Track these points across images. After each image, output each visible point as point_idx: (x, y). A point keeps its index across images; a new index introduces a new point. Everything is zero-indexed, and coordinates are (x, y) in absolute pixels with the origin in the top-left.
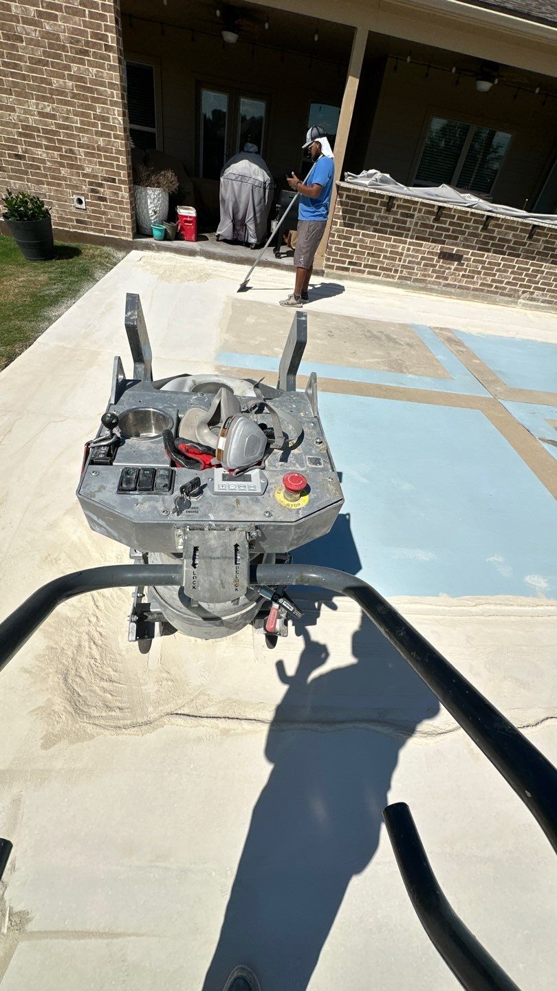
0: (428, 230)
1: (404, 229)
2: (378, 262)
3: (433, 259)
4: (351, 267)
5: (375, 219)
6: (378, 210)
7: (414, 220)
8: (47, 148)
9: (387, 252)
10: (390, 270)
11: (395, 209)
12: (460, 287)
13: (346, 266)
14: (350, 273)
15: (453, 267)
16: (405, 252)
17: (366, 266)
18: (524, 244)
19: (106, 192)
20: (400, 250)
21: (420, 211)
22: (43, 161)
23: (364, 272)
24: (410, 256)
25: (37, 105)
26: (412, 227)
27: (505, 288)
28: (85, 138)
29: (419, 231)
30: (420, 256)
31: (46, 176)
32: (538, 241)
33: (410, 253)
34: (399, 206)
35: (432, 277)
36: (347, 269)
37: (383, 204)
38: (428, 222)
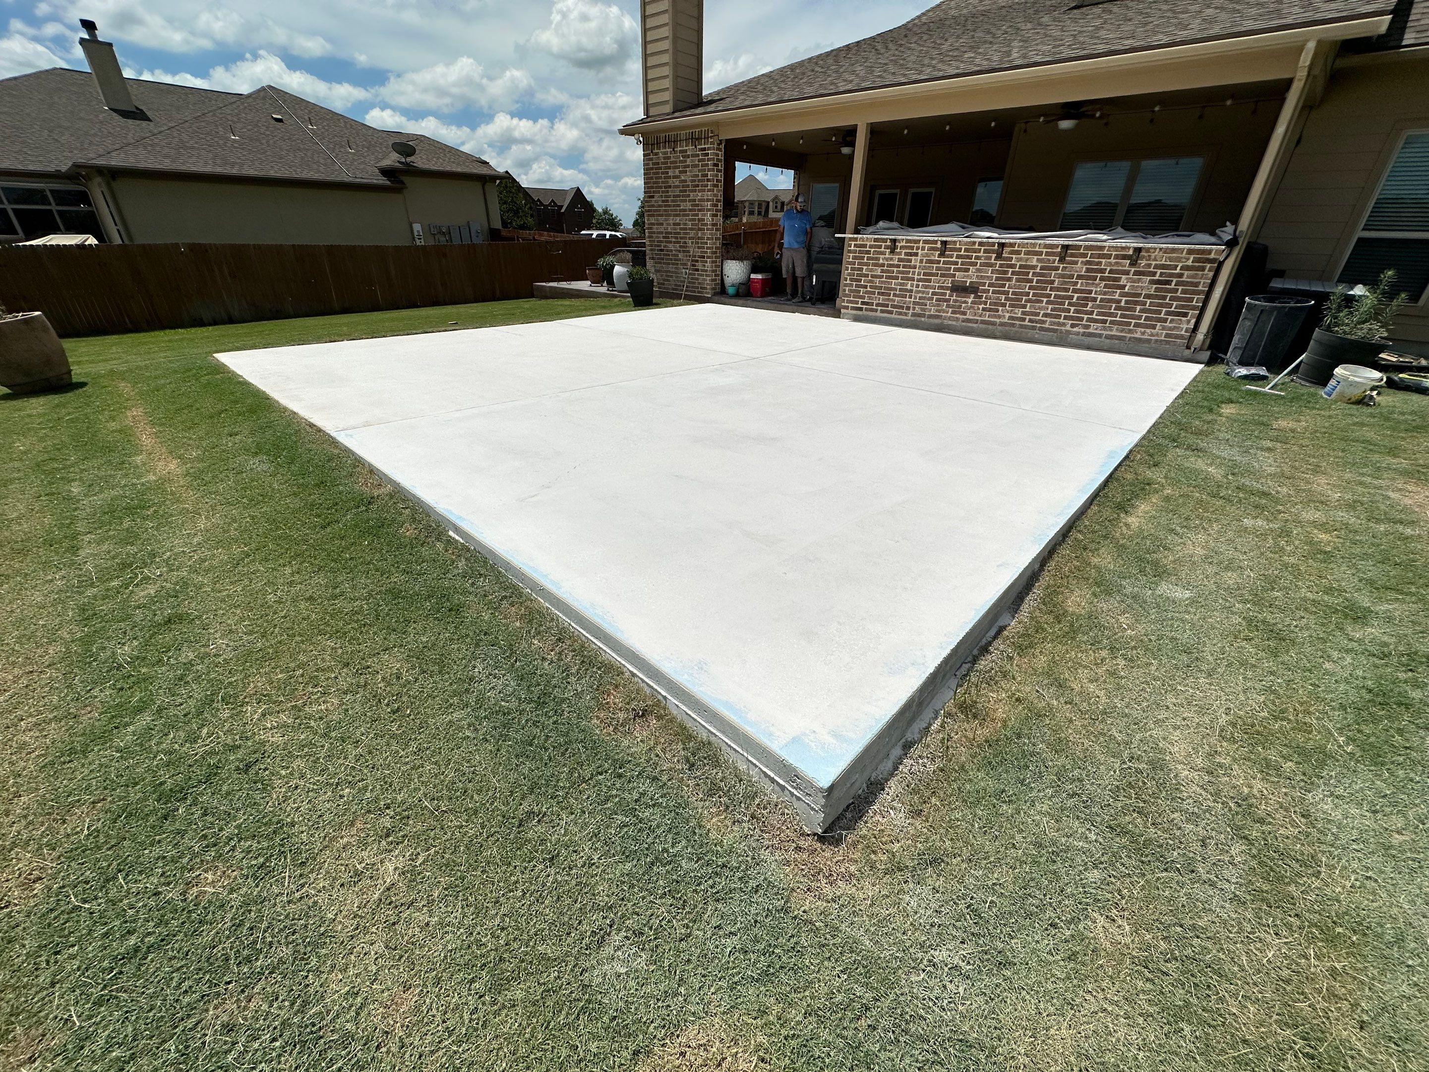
0: (935, 265)
1: (910, 267)
2: (888, 299)
3: (945, 294)
4: (864, 306)
5: (881, 261)
6: (883, 253)
7: (919, 258)
9: (896, 289)
10: (902, 307)
11: (898, 250)
12: (983, 322)
13: (859, 306)
14: (864, 312)
15: (970, 301)
16: (914, 289)
17: (878, 305)
19: (699, 266)
20: (909, 287)
21: (923, 249)
23: (876, 311)
24: (920, 292)
26: (918, 264)
29: (925, 268)
30: (931, 291)
32: (1076, 263)
33: (920, 289)
34: (901, 247)
35: (947, 312)
37: (886, 247)
38: (933, 258)
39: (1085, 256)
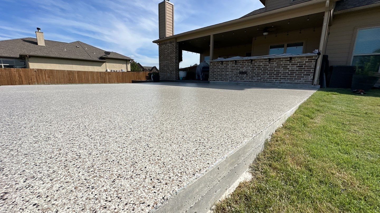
0: (234, 67)
1: (227, 68)
2: (222, 77)
3: (237, 75)
4: (216, 80)
5: (219, 67)
6: (220, 65)
7: (229, 66)
8: (166, 67)
9: (224, 74)
10: (226, 79)
11: (224, 64)
12: (249, 81)
13: (214, 80)
14: (216, 81)
15: (245, 76)
16: (229, 74)
17: (219, 79)
18: (268, 65)
19: (172, 72)
20: (227, 74)
21: (230, 63)
23: (219, 81)
24: (231, 75)
26: (229, 67)
28: (170, 65)
29: (231, 68)
30: (234, 74)
33: (231, 74)
34: (224, 63)
35: (239, 79)
36: (215, 80)
37: (220, 64)
38: (233, 65)
39: (276, 61)
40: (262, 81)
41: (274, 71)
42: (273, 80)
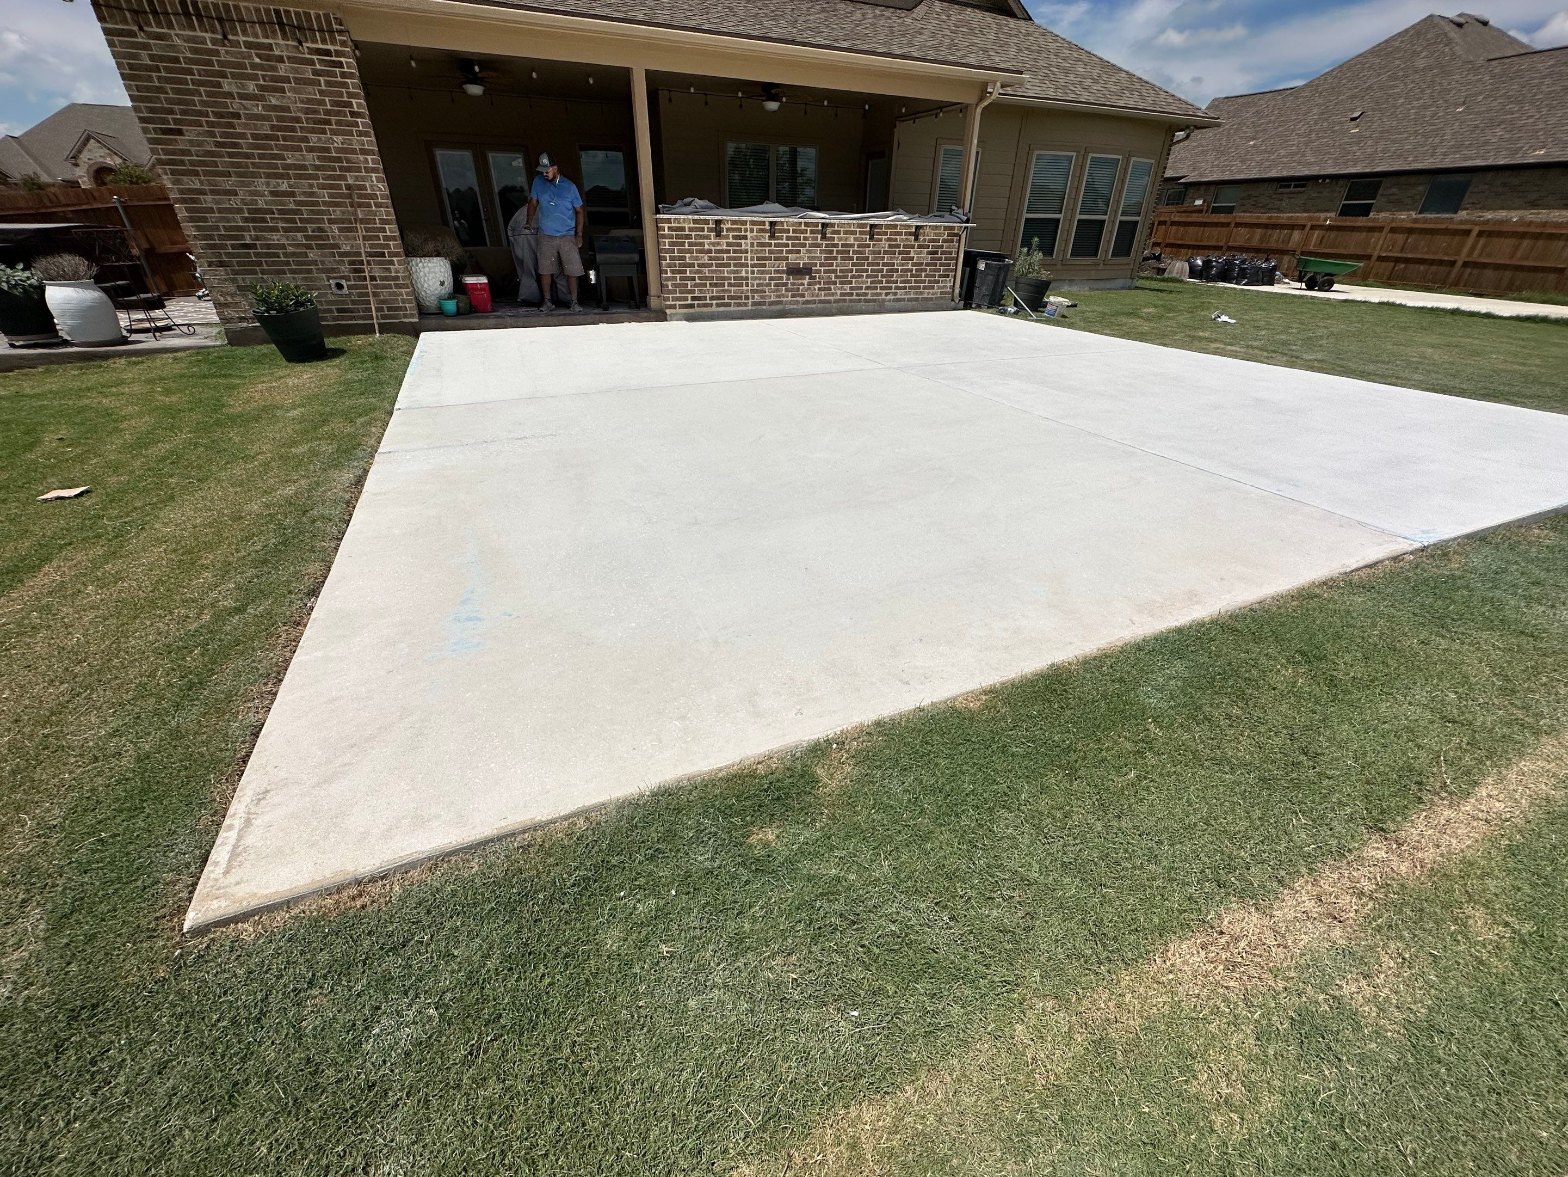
0: (767, 249)
1: (741, 251)
2: (723, 291)
3: (781, 278)
4: (696, 302)
5: (707, 247)
6: (708, 237)
7: (749, 241)
8: (286, 230)
9: (730, 278)
10: (740, 298)
11: (725, 233)
12: (821, 302)
13: (689, 302)
14: (697, 309)
15: (806, 282)
16: (750, 275)
17: (711, 298)
18: (869, 246)
19: (373, 269)
20: (744, 274)
21: (752, 231)
22: (283, 247)
23: (711, 305)
24: (755, 278)
25: (268, 184)
26: (749, 248)
27: (866, 294)
28: (337, 213)
29: (757, 252)
30: (767, 276)
31: (288, 263)
32: (881, 240)
33: (755, 275)
34: (728, 230)
35: (787, 297)
36: (692, 306)
37: (710, 230)
38: (763, 240)
39: (886, 234)
40: (854, 297)
41: (884, 265)
42: (880, 294)
